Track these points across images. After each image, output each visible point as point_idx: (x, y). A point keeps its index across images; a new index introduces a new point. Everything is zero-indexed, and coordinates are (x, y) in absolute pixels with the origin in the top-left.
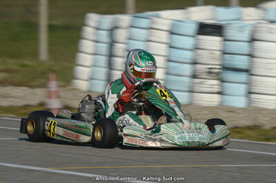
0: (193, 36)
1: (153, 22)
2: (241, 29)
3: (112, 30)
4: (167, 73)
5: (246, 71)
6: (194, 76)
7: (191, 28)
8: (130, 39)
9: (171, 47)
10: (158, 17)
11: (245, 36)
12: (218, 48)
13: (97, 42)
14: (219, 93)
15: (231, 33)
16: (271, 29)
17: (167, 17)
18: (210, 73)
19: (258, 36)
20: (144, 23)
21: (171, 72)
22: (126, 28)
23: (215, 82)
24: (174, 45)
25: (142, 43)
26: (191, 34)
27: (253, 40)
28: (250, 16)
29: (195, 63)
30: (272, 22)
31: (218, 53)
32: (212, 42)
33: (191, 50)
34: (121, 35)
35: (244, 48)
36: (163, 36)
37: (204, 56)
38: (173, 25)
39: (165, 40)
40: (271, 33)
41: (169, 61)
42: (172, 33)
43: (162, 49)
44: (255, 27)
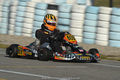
0: (45, 10)
1: (28, 4)
2: (66, 7)
3: (10, 7)
4: (34, 26)
5: (68, 25)
7: (44, 6)
8: (18, 11)
9: (36, 15)
10: (30, 1)
11: (68, 10)
13: (3, 12)
15: (62, 9)
16: (79, 7)
17: (34, 1)
19: (74, 10)
20: (24, 4)
21: (35, 25)
22: (16, 6)
25: (23, 13)
26: (44, 9)
27: (71, 12)
28: (70, 1)
30: (79, 4)
32: (54, 12)
34: (14, 9)
35: (67, 15)
36: (32, 10)
38: (37, 5)
39: (33, 12)
40: (79, 9)
41: (35, 20)
42: (36, 8)
43: (31, 15)
44: (72, 6)
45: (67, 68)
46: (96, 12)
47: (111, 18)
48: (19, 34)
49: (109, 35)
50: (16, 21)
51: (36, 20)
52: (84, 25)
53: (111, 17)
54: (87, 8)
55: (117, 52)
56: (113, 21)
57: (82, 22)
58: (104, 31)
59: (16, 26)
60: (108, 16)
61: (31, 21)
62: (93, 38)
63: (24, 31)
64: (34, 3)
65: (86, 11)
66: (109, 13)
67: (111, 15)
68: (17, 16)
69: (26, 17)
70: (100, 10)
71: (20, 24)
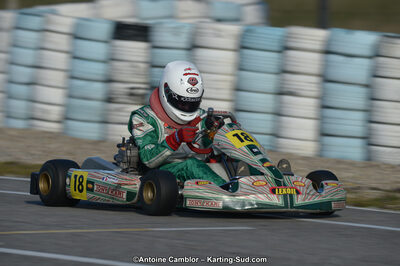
0: (105, 42)
1: (48, 22)
2: (176, 31)
4: (70, 96)
6: (109, 100)
7: (103, 30)
8: (15, 46)
9: (75, 58)
10: (54, 13)
11: (182, 41)
12: (140, 59)
15: (163, 36)
16: (220, 30)
17: (66, 16)
18: (132, 95)
19: (201, 41)
20: (34, 22)
21: (76, 94)
22: (7, 30)
24: (78, 54)
25: (31, 52)
27: (193, 47)
28: (187, 12)
29: (109, 81)
30: (219, 20)
31: (142, 65)
32: (134, 49)
33: (104, 62)
36: (62, 42)
37: (123, 71)
38: (77, 26)
39: (65, 47)
40: (220, 36)
41: (73, 78)
42: (77, 37)
43: (60, 60)
44: (198, 28)
45: (187, 232)
46: (275, 46)
47: (326, 65)
48: (19, 124)
49: (321, 119)
50: (11, 82)
51: (76, 74)
52: (238, 89)
53: (327, 61)
54: (247, 31)
55: (351, 175)
56: (334, 74)
57: (229, 78)
58: (304, 107)
59: (10, 97)
60: (316, 56)
61: (57, 78)
62: (268, 131)
63: (38, 114)
64: (68, 21)
65: (242, 42)
66: (318, 46)
67: (328, 52)
68: (12, 63)
69: (44, 65)
70: (288, 37)
71: (22, 90)
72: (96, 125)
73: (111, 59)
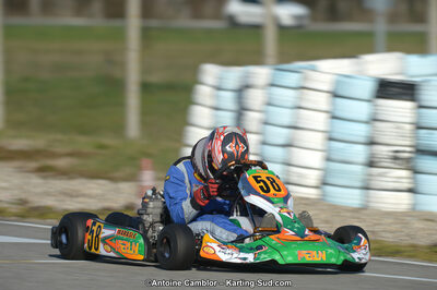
0: (369, 101)
1: (306, 79)
3: (242, 90)
4: (328, 159)
6: (371, 164)
7: (366, 88)
8: (269, 104)
9: (334, 117)
10: (314, 69)
12: (408, 120)
13: (217, 109)
14: (410, 191)
15: (430, 95)
17: (328, 70)
18: (396, 158)
20: (291, 79)
21: (334, 157)
22: (263, 88)
23: (405, 173)
24: (338, 114)
25: (287, 112)
26: (367, 97)
29: (371, 143)
31: (408, 127)
32: (400, 110)
33: (366, 123)
34: (255, 98)
36: (322, 101)
37: (386, 132)
38: (338, 83)
39: (325, 107)
41: (331, 139)
42: (336, 95)
43: (319, 121)
50: (264, 143)
51: (335, 135)
61: (317, 140)
63: (294, 179)
64: (328, 78)
68: (266, 123)
69: (301, 125)
71: (278, 153)
72: (357, 192)
73: (374, 119)
